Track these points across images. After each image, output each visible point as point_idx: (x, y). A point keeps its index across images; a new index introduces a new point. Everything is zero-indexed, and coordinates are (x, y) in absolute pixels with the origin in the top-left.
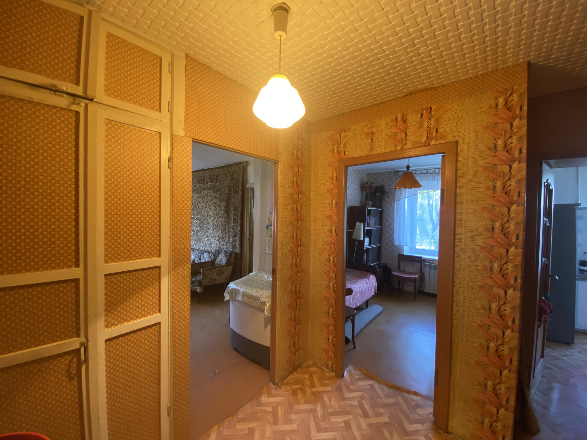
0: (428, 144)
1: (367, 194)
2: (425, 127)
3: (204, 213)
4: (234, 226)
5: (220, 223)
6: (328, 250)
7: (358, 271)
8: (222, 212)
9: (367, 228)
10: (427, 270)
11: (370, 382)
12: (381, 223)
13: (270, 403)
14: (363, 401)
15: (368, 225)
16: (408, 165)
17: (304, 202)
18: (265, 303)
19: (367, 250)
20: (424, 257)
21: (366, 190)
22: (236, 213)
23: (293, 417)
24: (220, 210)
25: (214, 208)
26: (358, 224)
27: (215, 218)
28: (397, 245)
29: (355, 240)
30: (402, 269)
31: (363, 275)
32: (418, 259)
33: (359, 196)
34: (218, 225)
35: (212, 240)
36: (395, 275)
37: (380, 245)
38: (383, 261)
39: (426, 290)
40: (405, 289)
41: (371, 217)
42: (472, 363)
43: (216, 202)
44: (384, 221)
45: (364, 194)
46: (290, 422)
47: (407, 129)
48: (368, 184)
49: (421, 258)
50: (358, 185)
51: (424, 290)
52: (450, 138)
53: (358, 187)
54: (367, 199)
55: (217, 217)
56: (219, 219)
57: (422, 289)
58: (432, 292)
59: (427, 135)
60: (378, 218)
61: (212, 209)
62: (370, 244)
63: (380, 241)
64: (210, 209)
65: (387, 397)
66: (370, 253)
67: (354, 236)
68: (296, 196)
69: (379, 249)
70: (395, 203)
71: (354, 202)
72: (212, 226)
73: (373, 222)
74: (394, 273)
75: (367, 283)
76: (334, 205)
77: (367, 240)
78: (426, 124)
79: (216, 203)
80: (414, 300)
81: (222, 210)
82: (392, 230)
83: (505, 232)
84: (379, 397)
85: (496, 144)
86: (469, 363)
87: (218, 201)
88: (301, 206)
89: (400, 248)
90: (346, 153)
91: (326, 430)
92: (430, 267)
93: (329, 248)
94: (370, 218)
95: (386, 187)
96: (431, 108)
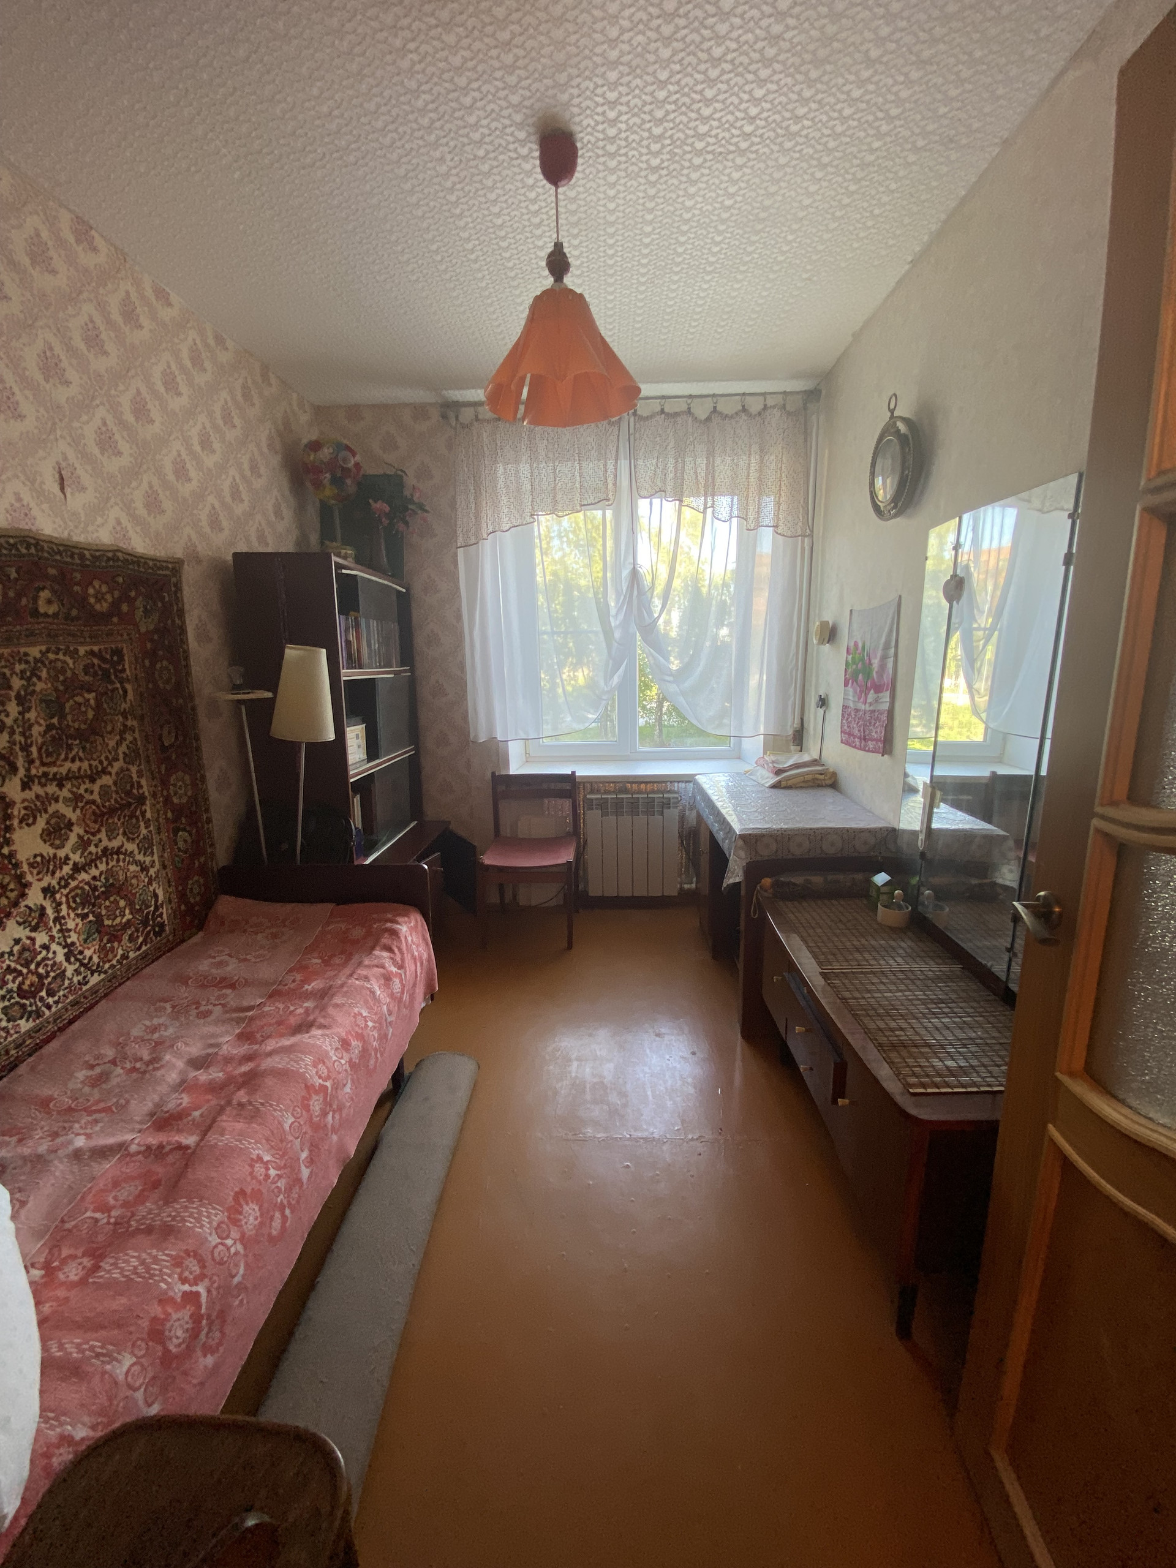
1: (325, 512)
9: (348, 674)
10: (592, 819)
12: (407, 654)
15: (355, 662)
19: (365, 785)
20: (582, 771)
21: (318, 485)
28: (482, 739)
30: (506, 831)
33: (288, 514)
37: (417, 749)
38: (431, 812)
41: (363, 622)
44: (419, 641)
45: (312, 514)
48: (326, 453)
49: (571, 778)
51: (586, 892)
53: (276, 460)
54: (327, 534)
57: (581, 887)
58: (611, 892)
60: (394, 626)
62: (373, 750)
63: (414, 733)
66: (378, 787)
67: (282, 727)
69: (414, 765)
70: (460, 551)
71: (261, 538)
73: (375, 646)
74: (488, 860)
77: (355, 737)
82: (461, 685)
89: (496, 751)
92: (602, 805)
94: (357, 626)
95: (410, 480)
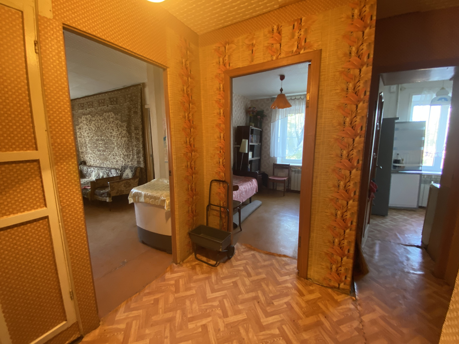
0: (298, 53)
1: (250, 118)
2: (296, 37)
3: (108, 134)
4: (137, 145)
5: (123, 142)
6: (218, 154)
7: (244, 177)
8: (124, 132)
9: (250, 144)
10: (293, 174)
11: (253, 252)
12: (261, 141)
13: (173, 278)
14: (247, 266)
15: (252, 142)
16: (282, 88)
17: (196, 111)
18: (164, 201)
19: (251, 161)
20: (291, 164)
21: (250, 114)
22: (138, 132)
23: (192, 285)
24: (122, 130)
25: (117, 129)
26: (243, 140)
27: (119, 138)
28: (272, 157)
29: (242, 153)
30: (275, 174)
31: (247, 180)
32: (287, 167)
33: (245, 119)
34: (121, 144)
35: (118, 158)
36: (271, 179)
37: (261, 158)
38: (262, 170)
39: (292, 189)
40: (277, 189)
41: (254, 136)
42: (325, 227)
43: (118, 122)
44: (263, 139)
45: (248, 118)
46: (190, 289)
47: (281, 40)
48: (252, 109)
49: (289, 165)
50: (244, 109)
51: (290, 189)
52: (315, 46)
53: (244, 111)
54: (250, 121)
55: (121, 136)
56: (122, 138)
57: (289, 188)
58: (296, 190)
59: (298, 45)
60: (259, 136)
61: (115, 130)
62: (253, 157)
63: (260, 155)
64: (113, 130)
65: (265, 261)
66: (253, 164)
67: (241, 151)
68: (187, 105)
69: (260, 160)
70: (272, 124)
71: (241, 123)
72: (116, 146)
73: (255, 139)
74: (270, 178)
75: (250, 185)
76: (222, 114)
77: (250, 154)
78: (297, 35)
79: (117, 124)
80: (284, 196)
81: (124, 130)
82: (269, 146)
83: (353, 125)
84: (259, 261)
85: (351, 51)
86: (323, 228)
87: (120, 122)
88: (193, 115)
89: (275, 159)
90: (231, 65)
91: (219, 290)
92: (295, 171)
93: (219, 152)
94: (253, 136)
95: (265, 111)
96: (301, 19)
